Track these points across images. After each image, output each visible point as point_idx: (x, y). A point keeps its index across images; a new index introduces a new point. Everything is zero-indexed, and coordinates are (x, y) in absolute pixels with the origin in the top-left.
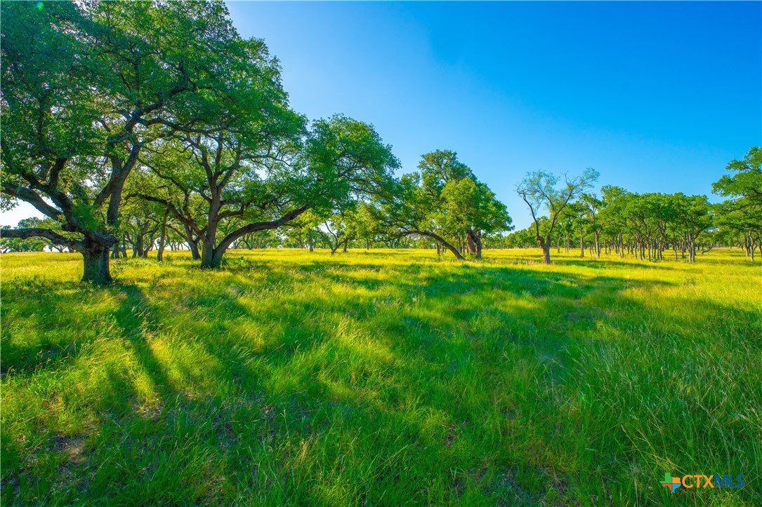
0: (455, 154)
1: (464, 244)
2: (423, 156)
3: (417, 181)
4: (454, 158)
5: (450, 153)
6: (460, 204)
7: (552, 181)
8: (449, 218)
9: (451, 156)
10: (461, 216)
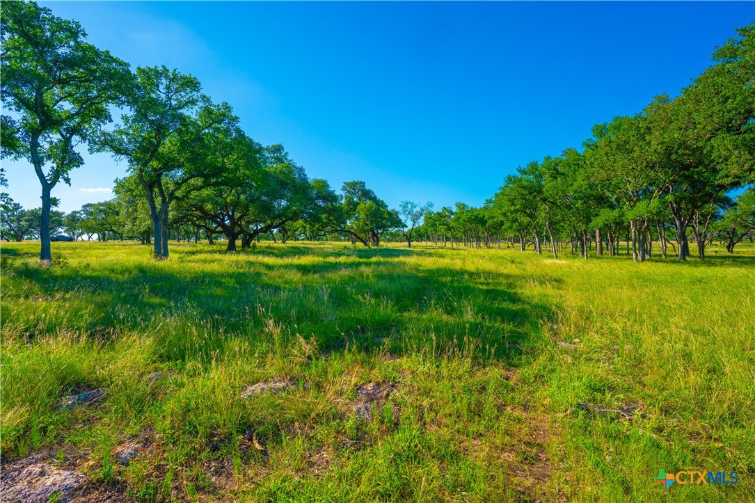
0: (364, 183)
1: (369, 238)
2: (345, 183)
3: (342, 200)
4: (363, 186)
5: (361, 183)
6: (367, 216)
7: (414, 206)
8: (361, 224)
9: (362, 184)
10: (367, 222)
